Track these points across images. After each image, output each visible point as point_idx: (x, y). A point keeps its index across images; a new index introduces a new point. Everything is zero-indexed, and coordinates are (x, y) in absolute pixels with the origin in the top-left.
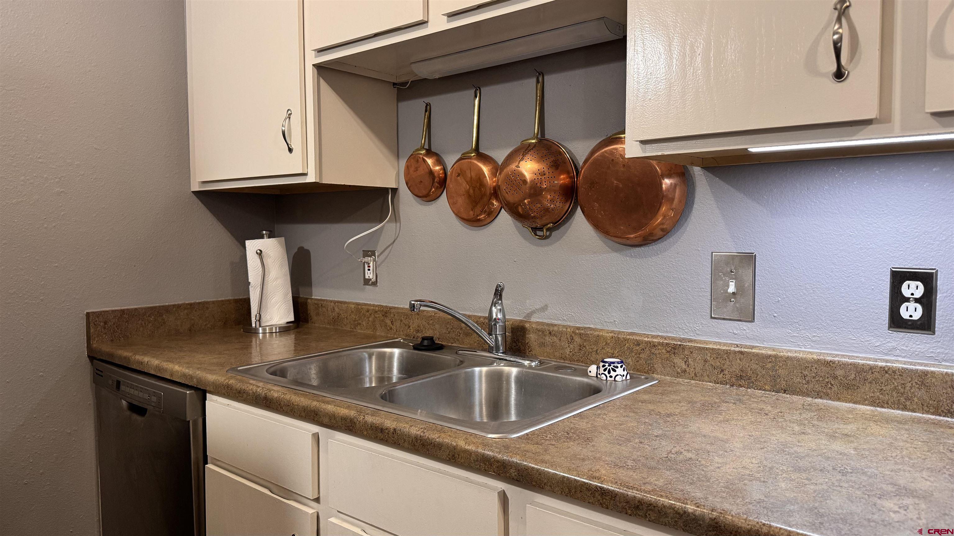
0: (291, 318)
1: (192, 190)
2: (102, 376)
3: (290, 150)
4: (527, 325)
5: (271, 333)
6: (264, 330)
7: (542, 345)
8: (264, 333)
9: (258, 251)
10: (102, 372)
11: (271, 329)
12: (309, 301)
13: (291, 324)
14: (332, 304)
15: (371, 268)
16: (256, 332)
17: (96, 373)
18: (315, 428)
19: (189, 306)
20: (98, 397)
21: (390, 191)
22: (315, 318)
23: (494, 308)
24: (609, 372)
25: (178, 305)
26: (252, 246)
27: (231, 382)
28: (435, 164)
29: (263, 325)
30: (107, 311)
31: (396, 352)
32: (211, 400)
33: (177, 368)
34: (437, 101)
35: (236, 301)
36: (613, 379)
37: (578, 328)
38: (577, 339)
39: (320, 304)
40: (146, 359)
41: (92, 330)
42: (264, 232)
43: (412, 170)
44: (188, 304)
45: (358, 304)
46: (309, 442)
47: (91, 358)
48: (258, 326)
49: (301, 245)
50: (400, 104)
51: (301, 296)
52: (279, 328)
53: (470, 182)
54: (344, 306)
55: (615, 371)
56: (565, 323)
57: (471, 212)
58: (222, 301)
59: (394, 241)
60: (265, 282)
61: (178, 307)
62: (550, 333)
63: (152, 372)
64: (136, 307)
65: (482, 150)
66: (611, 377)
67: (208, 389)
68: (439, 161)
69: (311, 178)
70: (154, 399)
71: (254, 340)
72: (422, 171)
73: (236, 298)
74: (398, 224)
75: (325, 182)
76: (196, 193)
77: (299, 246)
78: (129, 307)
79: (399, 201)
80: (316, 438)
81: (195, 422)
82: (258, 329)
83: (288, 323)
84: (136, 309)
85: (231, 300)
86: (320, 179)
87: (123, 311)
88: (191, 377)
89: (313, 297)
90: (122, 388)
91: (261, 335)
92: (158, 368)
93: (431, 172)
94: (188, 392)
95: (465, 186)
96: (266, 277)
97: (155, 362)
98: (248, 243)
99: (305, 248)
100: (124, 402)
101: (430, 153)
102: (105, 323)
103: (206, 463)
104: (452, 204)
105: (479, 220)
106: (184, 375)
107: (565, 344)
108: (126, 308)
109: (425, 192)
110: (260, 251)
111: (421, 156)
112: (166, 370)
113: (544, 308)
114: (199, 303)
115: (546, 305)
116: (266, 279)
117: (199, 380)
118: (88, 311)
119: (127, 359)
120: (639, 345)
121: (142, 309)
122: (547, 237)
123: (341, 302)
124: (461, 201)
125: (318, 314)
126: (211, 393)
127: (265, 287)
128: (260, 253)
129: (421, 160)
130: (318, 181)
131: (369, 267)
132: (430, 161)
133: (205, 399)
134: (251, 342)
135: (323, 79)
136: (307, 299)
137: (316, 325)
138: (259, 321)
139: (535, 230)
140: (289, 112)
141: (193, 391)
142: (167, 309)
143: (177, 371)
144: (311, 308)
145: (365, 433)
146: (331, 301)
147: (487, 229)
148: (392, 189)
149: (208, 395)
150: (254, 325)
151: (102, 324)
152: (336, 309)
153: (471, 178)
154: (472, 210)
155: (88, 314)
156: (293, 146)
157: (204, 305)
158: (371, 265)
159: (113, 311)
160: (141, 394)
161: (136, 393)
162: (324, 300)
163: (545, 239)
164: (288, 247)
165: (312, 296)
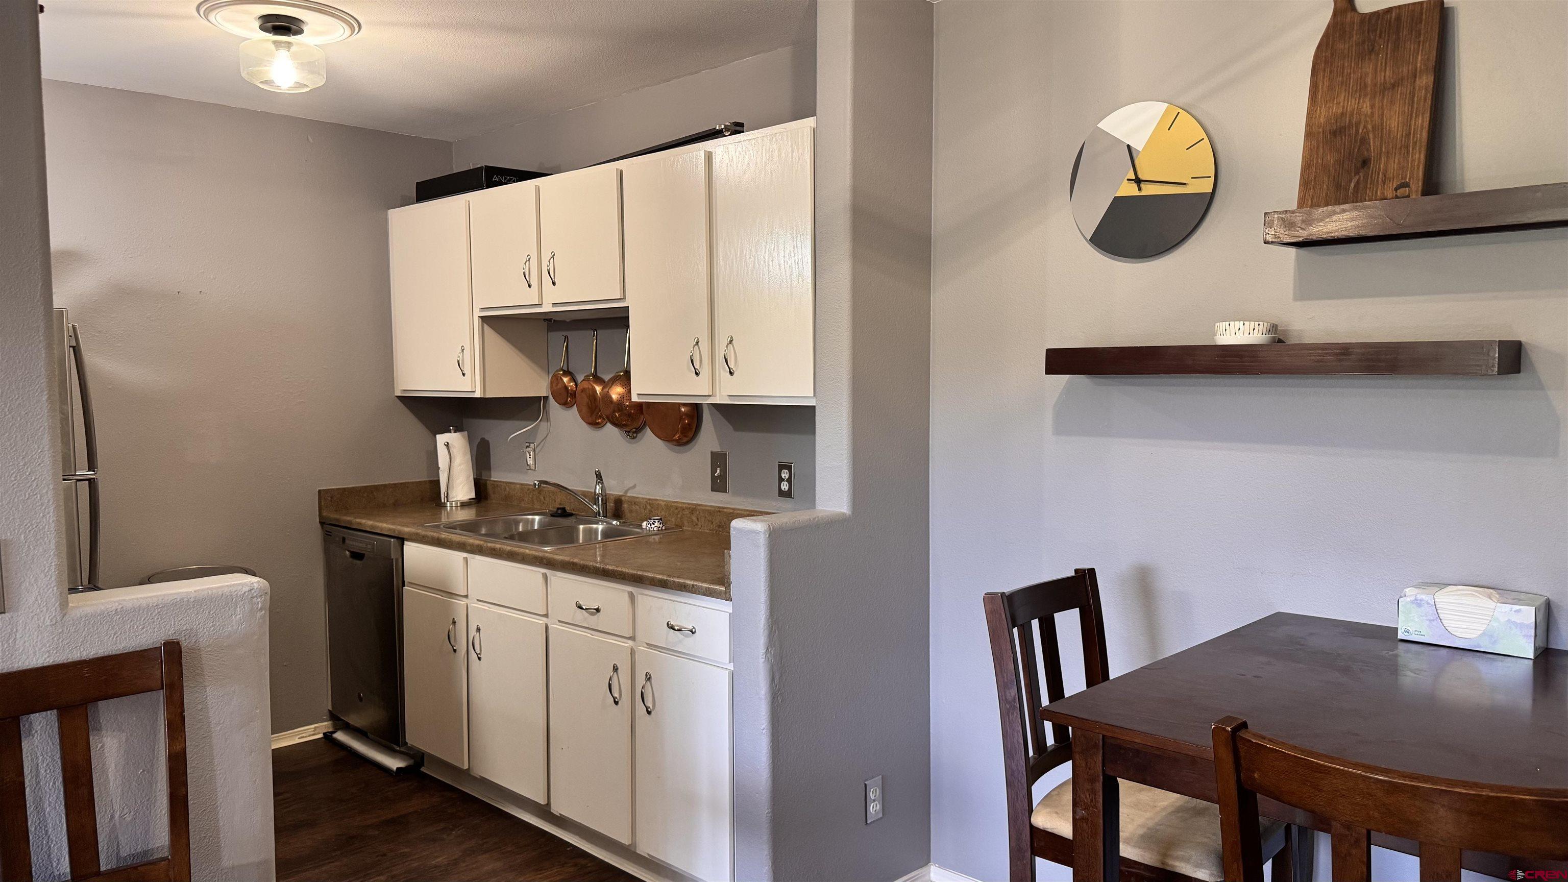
0: (473, 495)
1: (396, 395)
2: (331, 536)
3: (464, 375)
4: (623, 498)
5: (457, 506)
6: (451, 504)
7: (631, 511)
8: (451, 507)
9: (446, 443)
10: (331, 532)
11: (457, 503)
12: (488, 482)
13: (473, 500)
14: (505, 484)
15: (531, 456)
16: (444, 506)
17: (326, 534)
18: (465, 555)
19: (394, 486)
20: (326, 551)
21: (542, 398)
22: (492, 496)
23: (597, 486)
24: (651, 525)
25: (385, 484)
26: (441, 439)
27: (419, 531)
28: (570, 381)
29: (450, 500)
30: (333, 489)
31: (537, 518)
32: (407, 545)
33: (385, 525)
34: (573, 335)
35: (431, 482)
36: (652, 529)
37: (649, 499)
38: (648, 507)
39: (497, 484)
40: (363, 521)
41: (323, 503)
42: (451, 428)
43: (554, 385)
44: (393, 484)
45: (522, 484)
46: (461, 563)
47: (322, 523)
48: (446, 501)
49: (483, 437)
50: (549, 333)
51: (483, 478)
52: (461, 503)
53: (589, 397)
54: (513, 486)
55: (654, 524)
56: (643, 496)
57: (590, 419)
58: (420, 482)
59: (546, 436)
60: (452, 466)
61: (385, 486)
62: (635, 503)
63: (368, 530)
64: (353, 486)
65: (599, 375)
66: (651, 528)
67: (405, 537)
68: (573, 379)
69: (478, 394)
70: (369, 546)
71: (443, 512)
72: (560, 386)
73: (431, 479)
74: (549, 423)
75: (487, 396)
76: (398, 397)
77: (481, 437)
78: (348, 486)
79: (549, 407)
80: (466, 559)
81: (397, 560)
82: (447, 504)
83: (470, 499)
84: (353, 488)
85: (426, 481)
86: (484, 395)
87: (344, 489)
88: (394, 530)
89: (492, 479)
90: (347, 541)
91: (449, 508)
92: (372, 527)
93: (566, 387)
94: (392, 540)
95: (586, 400)
96: (452, 462)
97: (370, 523)
98: (438, 436)
99: (486, 439)
100: (347, 553)
101: (567, 373)
102: (332, 498)
103: (404, 585)
104: (580, 411)
105: (598, 423)
106: (390, 530)
107: (642, 510)
108: (346, 486)
109: (563, 401)
110: (448, 443)
111: (559, 375)
112: (377, 527)
113: (634, 486)
114: (401, 484)
115: (635, 485)
116: (452, 464)
117: (400, 532)
118: (320, 489)
119: (350, 522)
120: (677, 509)
121: (358, 487)
122: (634, 438)
123: (510, 483)
124: (585, 409)
125: (494, 493)
126: (408, 540)
127: (451, 471)
128: (447, 445)
129: (559, 379)
130: (482, 396)
131: (530, 455)
132: (565, 380)
133: (403, 544)
134: (441, 514)
135: (487, 324)
136: (487, 480)
137: (494, 501)
138: (447, 497)
139: (628, 432)
140: (463, 348)
141: (395, 540)
142: (376, 488)
143: (385, 527)
144: (489, 487)
145: (487, 552)
146: (504, 482)
147: (603, 430)
148: (544, 397)
149: (405, 542)
150: (443, 501)
151: (329, 498)
152: (508, 489)
153: (589, 394)
154: (591, 416)
155: (320, 491)
156: (465, 372)
157: (404, 485)
158: (531, 454)
159: (337, 489)
160: (361, 545)
161: (357, 544)
162: (500, 482)
163: (633, 439)
164: (470, 440)
165: (491, 477)
